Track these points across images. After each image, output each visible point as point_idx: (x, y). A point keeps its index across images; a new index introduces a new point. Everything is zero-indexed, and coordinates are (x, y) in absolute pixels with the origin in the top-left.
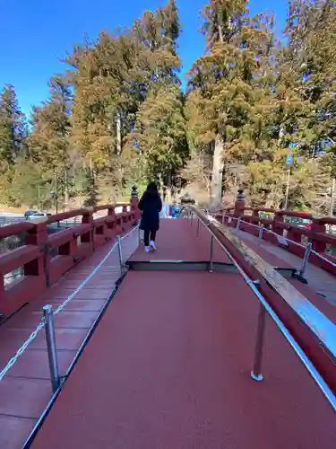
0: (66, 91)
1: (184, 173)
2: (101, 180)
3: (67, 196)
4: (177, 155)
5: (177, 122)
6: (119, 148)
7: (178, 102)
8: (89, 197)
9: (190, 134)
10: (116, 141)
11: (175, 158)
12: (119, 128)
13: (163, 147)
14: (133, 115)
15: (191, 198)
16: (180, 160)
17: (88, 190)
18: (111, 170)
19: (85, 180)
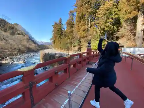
0: (73, 14)
1: (118, 34)
2: (83, 41)
3: (73, 47)
4: (115, 27)
5: (115, 12)
6: (89, 29)
7: (115, 3)
8: (79, 47)
9: (121, 16)
10: (88, 27)
11: (114, 28)
12: (89, 22)
13: (107, 25)
14: (95, 15)
15: (122, 45)
16: (116, 28)
17: (79, 44)
18: (86, 37)
19: (78, 41)
